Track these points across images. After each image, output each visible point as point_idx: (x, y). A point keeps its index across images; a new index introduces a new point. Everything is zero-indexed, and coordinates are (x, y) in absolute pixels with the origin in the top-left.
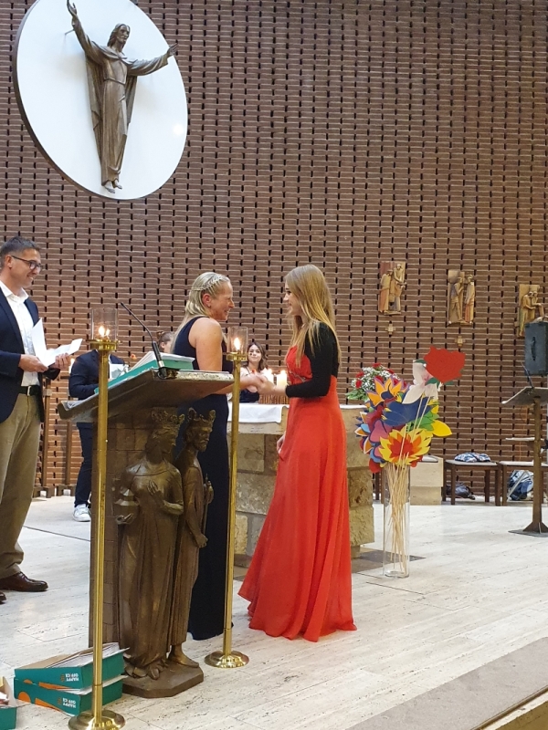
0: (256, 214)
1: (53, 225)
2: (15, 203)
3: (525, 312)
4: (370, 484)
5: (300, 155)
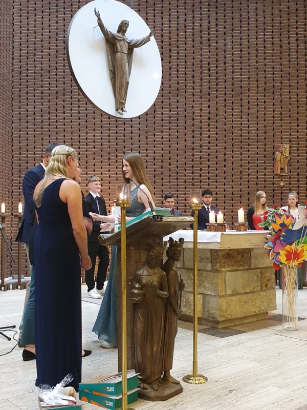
0: (201, 122)
1: (90, 133)
2: (69, 122)
4: (273, 276)
5: (225, 87)
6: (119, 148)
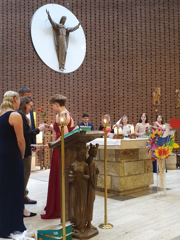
0: (109, 75)
1: (44, 82)
2: (32, 75)
5: (123, 54)
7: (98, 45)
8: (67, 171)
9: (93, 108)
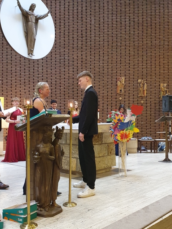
0: (77, 63)
1: (13, 67)
3: (162, 92)
4: (114, 148)
5: (91, 44)
6: (31, 76)
7: (67, 34)
8: (33, 152)
9: (62, 95)
